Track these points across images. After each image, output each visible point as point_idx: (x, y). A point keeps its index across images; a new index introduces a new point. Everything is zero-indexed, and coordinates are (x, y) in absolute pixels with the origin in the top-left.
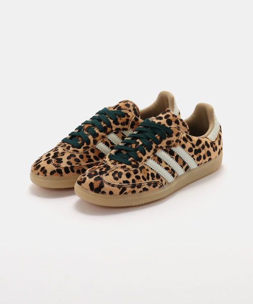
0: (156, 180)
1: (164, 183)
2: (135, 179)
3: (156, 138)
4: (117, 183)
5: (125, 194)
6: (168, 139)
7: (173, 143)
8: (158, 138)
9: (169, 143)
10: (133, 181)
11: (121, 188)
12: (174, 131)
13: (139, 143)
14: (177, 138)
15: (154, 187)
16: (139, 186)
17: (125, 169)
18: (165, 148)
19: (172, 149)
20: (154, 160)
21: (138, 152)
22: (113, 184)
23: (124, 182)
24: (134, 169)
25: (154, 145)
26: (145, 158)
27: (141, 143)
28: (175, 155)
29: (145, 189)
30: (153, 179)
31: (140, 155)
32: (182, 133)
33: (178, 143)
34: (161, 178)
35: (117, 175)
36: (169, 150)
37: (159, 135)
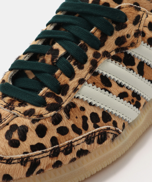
0: (103, 127)
1: (120, 127)
2: (56, 135)
3: (92, 35)
4: (17, 154)
5: (39, 172)
6: (117, 34)
7: (129, 40)
8: (98, 34)
9: (120, 41)
10: (54, 141)
11: (29, 164)
12: (129, 15)
13: (57, 51)
14: (136, 28)
15: (101, 142)
16: (68, 150)
17: (34, 117)
18: (113, 54)
19: (129, 52)
20: (94, 84)
21: (58, 72)
22: (8, 157)
23: (34, 148)
24: (53, 113)
25: (90, 53)
26: (73, 83)
27: (62, 52)
28: (137, 62)
29: (82, 153)
30: (96, 126)
31: (63, 79)
32: (145, 16)
33: (140, 38)
34: (113, 119)
35: (15, 136)
36: (122, 56)
37: (98, 28)
